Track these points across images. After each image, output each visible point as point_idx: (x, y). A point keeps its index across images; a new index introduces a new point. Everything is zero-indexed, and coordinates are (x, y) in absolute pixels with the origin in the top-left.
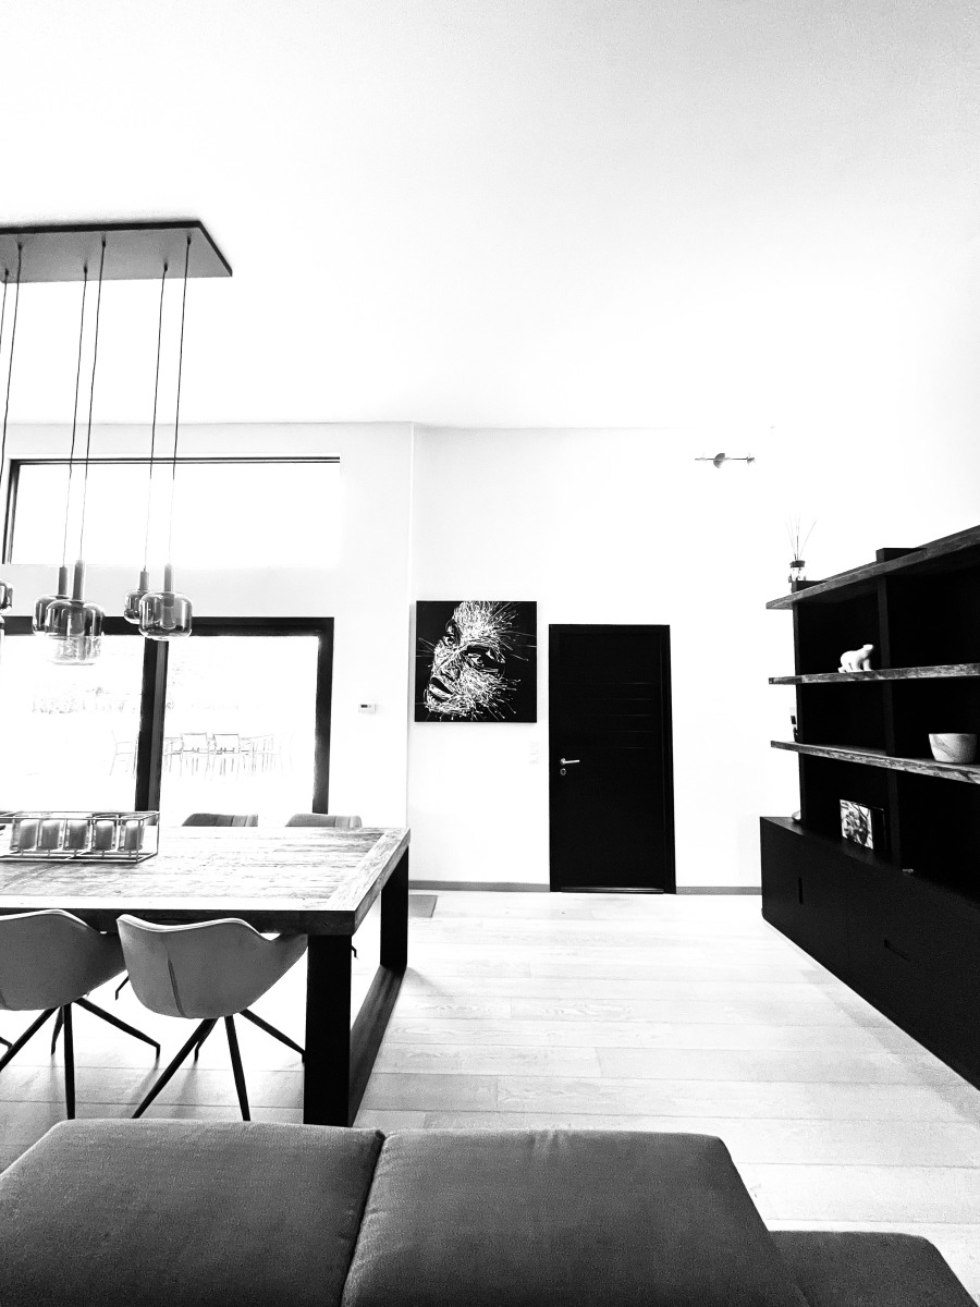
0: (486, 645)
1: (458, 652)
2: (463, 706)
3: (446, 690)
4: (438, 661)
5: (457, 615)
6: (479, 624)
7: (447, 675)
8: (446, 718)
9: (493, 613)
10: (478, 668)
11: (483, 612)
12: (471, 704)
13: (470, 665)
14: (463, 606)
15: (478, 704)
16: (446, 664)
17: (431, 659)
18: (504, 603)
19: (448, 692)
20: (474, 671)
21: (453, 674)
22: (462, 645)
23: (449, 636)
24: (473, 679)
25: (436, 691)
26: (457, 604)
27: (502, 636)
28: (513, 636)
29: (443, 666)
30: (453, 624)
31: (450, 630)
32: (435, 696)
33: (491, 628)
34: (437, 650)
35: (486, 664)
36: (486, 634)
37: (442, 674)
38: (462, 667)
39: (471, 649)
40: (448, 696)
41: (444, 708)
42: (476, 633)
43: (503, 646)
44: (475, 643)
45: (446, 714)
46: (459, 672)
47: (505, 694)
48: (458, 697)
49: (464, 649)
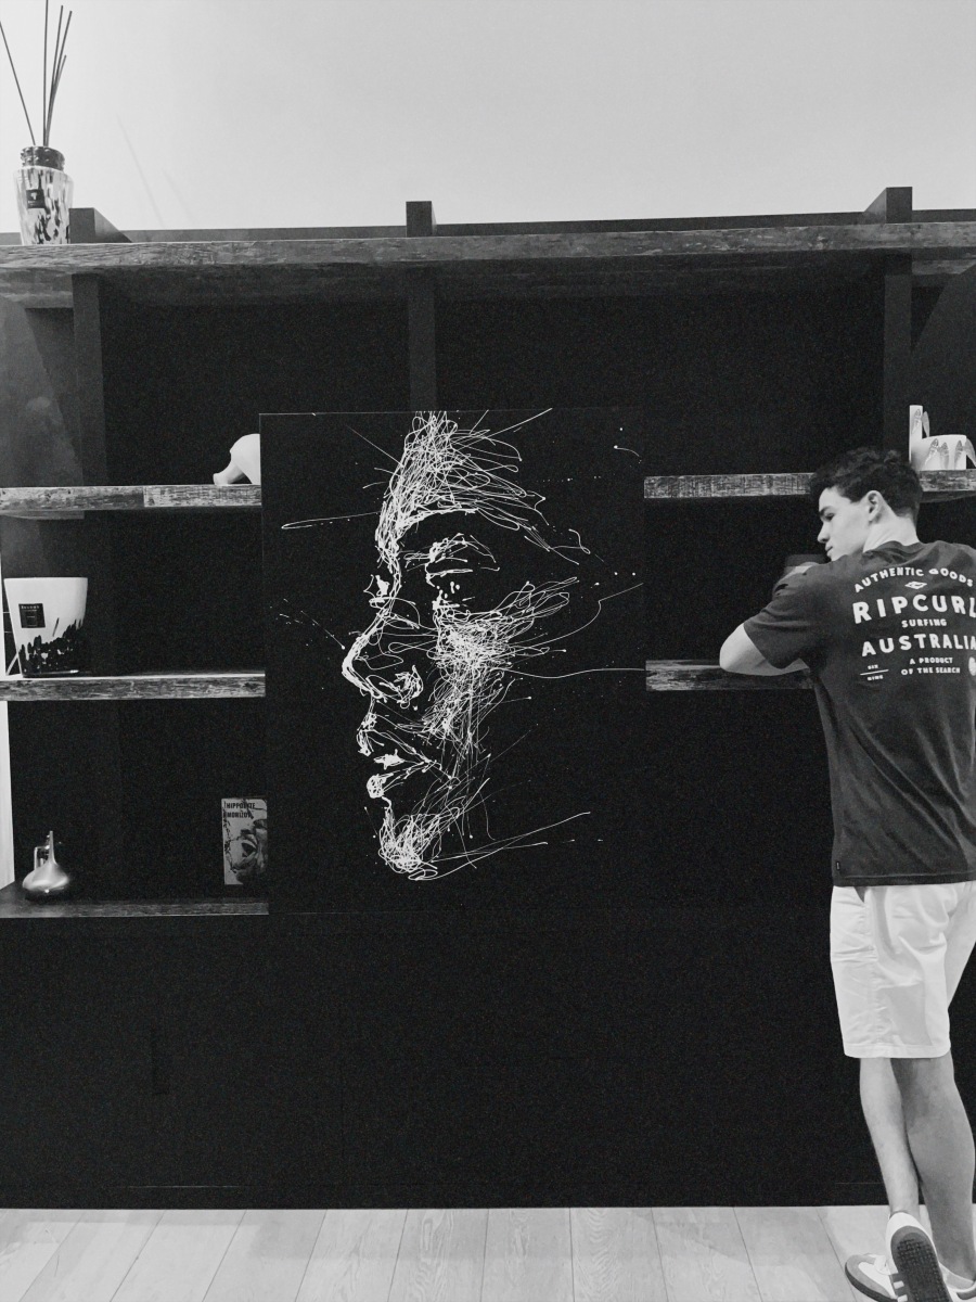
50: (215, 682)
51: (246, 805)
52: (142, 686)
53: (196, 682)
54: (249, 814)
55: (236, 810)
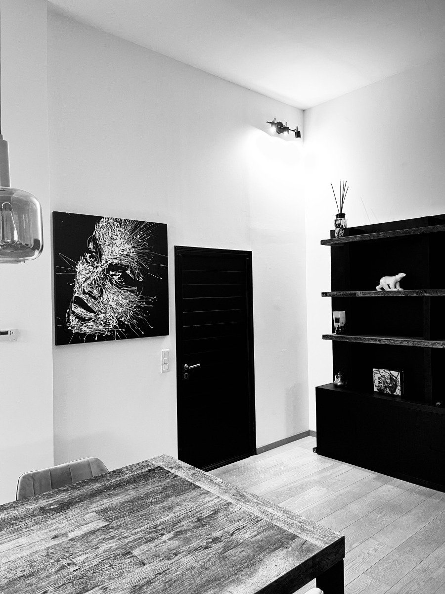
0: (126, 263)
1: (99, 269)
2: (106, 324)
3: (90, 310)
4: (80, 279)
5: (99, 231)
6: (119, 242)
7: (90, 294)
8: (90, 338)
9: (132, 232)
10: (119, 286)
11: (122, 230)
12: (114, 322)
13: (112, 283)
14: (103, 222)
15: (120, 322)
16: (89, 282)
17: (72, 277)
18: (141, 223)
19: (91, 311)
20: (115, 289)
21: (95, 292)
22: (103, 262)
23: (91, 252)
24: (115, 298)
25: (79, 310)
26: (98, 219)
27: (139, 254)
28: (149, 255)
29: (85, 285)
30: (94, 240)
31: (91, 246)
32: (78, 317)
33: (130, 246)
34: (79, 267)
35: (127, 282)
36: (125, 253)
37: (84, 293)
38: (104, 285)
39: (112, 267)
40: (92, 315)
41: (87, 329)
42: (117, 251)
43: (141, 264)
44: (116, 261)
45: (90, 335)
46: (102, 290)
47: (144, 310)
48: (102, 316)
49: (106, 266)
50: (371, 339)
51: (379, 371)
52: (355, 339)
53: (367, 338)
54: (379, 373)
55: (377, 372)
